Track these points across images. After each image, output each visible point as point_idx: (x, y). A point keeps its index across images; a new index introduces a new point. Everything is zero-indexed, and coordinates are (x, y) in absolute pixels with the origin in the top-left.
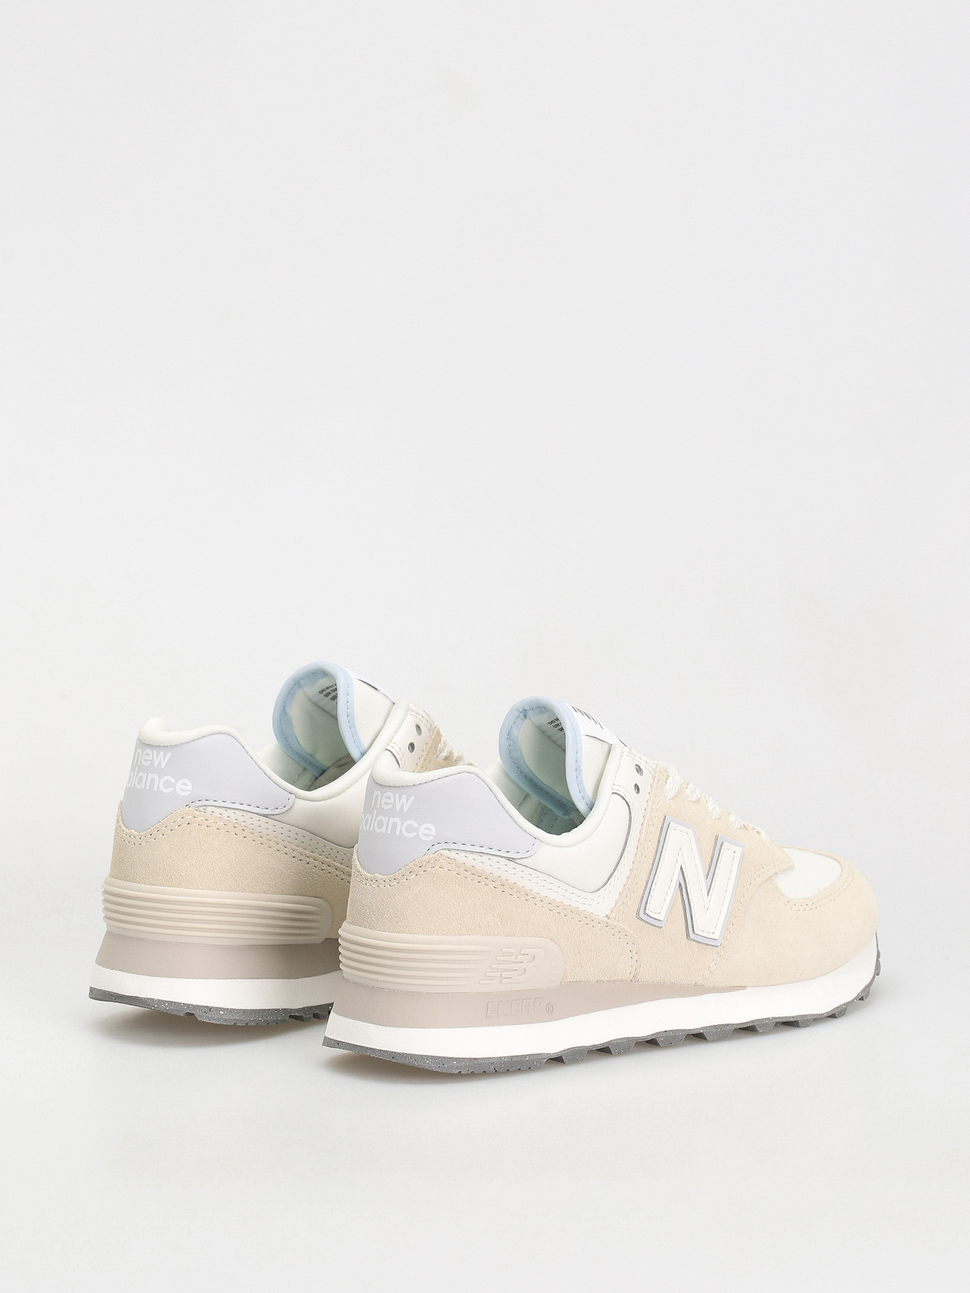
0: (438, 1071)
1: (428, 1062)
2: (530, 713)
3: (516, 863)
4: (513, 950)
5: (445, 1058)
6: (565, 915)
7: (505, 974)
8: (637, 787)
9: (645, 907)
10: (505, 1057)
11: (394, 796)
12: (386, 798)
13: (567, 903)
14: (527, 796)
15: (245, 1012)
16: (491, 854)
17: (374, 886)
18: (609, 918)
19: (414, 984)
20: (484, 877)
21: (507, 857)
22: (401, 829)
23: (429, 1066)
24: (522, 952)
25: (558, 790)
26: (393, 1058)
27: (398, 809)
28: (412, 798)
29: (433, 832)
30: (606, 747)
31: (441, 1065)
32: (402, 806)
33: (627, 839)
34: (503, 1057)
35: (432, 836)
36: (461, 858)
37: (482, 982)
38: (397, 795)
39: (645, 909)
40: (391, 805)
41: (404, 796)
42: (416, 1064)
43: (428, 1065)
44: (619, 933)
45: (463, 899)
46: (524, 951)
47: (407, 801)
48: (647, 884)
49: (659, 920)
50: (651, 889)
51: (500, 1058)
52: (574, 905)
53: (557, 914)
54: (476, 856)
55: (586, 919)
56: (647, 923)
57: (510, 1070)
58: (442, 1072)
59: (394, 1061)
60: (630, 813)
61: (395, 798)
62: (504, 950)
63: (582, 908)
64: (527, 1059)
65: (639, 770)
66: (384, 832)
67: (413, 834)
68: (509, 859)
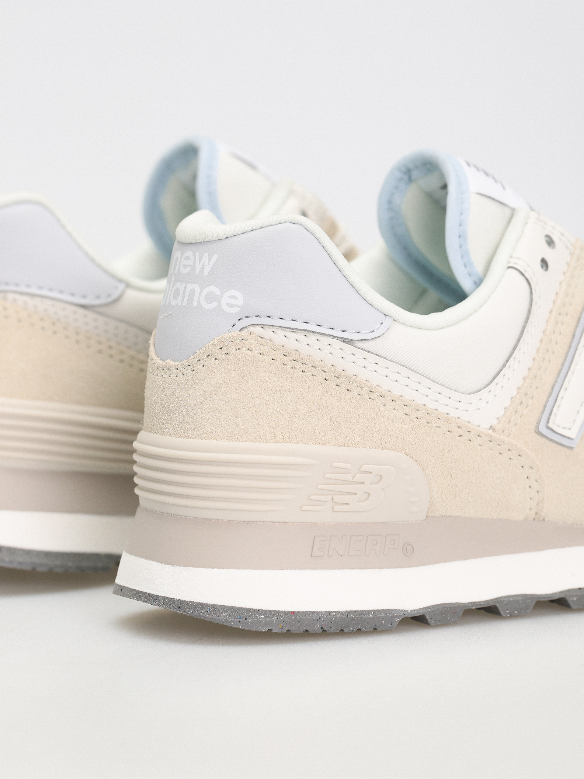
0: (239, 628)
1: (224, 614)
2: (415, 174)
3: (356, 347)
4: (348, 466)
5: (247, 610)
6: (428, 423)
7: (337, 499)
8: (544, 263)
9: (549, 419)
10: (337, 612)
11: (195, 255)
12: (185, 259)
13: (431, 405)
14: (423, 292)
15: (48, 554)
16: (318, 333)
17: (166, 376)
18: (494, 430)
19: (208, 509)
20: (310, 365)
21: (342, 338)
22: (199, 298)
23: (227, 621)
24: (362, 469)
25: (432, 259)
26: (179, 608)
27: (197, 272)
28: (215, 257)
29: (240, 302)
30: (508, 212)
31: (243, 620)
32: (203, 268)
33: (524, 327)
34: (334, 612)
35: (238, 306)
36: (279, 337)
37: (304, 508)
38: (198, 254)
39: (548, 422)
40: (190, 268)
41: (206, 255)
42: (208, 617)
43: (224, 618)
44: (509, 452)
45: (278, 394)
46: (365, 467)
47: (210, 259)
48: (553, 388)
49: (569, 438)
50: (558, 396)
51: (330, 613)
52: (443, 410)
53: (415, 420)
54: (300, 336)
55: (459, 430)
56: (551, 440)
57: (346, 630)
58: (244, 629)
59: (180, 612)
60: (531, 293)
61: (195, 259)
62: (335, 464)
63: (454, 414)
64: (371, 616)
65: (550, 242)
66: (179, 304)
67: (214, 305)
68: (345, 341)
